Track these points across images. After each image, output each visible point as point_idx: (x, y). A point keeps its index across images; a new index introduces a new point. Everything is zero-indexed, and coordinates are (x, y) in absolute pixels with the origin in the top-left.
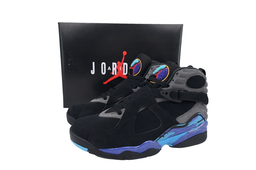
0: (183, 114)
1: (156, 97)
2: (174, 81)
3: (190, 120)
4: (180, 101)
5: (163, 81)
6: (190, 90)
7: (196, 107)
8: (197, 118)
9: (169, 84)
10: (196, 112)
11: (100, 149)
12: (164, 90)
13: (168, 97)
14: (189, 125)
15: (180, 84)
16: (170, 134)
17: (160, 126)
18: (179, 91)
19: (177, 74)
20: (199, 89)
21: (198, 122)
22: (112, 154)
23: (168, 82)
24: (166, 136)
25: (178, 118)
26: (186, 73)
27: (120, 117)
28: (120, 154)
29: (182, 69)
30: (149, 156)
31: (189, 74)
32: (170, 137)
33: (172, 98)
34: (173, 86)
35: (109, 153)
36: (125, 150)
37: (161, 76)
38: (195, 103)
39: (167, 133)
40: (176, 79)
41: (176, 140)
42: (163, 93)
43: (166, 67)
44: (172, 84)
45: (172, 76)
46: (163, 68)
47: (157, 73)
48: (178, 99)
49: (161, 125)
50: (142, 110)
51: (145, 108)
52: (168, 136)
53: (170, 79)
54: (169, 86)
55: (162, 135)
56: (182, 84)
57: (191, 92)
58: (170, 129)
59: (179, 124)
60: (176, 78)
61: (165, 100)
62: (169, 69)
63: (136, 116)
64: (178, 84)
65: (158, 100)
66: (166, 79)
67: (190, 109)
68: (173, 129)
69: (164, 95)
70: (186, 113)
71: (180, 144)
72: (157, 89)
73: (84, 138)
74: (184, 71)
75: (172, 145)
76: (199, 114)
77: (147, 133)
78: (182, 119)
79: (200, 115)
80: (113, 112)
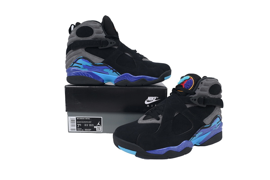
0: (207, 117)
1: (185, 103)
2: (199, 90)
3: (213, 121)
4: (205, 106)
5: (190, 90)
6: (211, 96)
7: (216, 110)
8: (217, 120)
9: (195, 92)
10: (216, 114)
11: (147, 151)
12: (192, 97)
13: (196, 103)
14: (212, 126)
15: (204, 91)
16: (200, 133)
18: (204, 97)
19: (201, 83)
20: (217, 95)
21: (217, 123)
22: (157, 154)
23: (194, 90)
24: (197, 135)
25: (204, 120)
26: (209, 82)
27: (159, 122)
28: (165, 153)
29: (205, 79)
30: (185, 154)
31: (211, 83)
32: (199, 136)
33: (199, 103)
34: (199, 93)
35: (155, 153)
36: (169, 150)
37: (188, 85)
38: (215, 107)
39: (197, 133)
40: (201, 88)
41: (203, 139)
42: (193, 100)
43: (190, 78)
44: (197, 92)
45: (197, 85)
46: (187, 79)
47: (183, 83)
48: (204, 104)
49: (193, 127)
50: (176, 114)
51: (178, 113)
52: (198, 136)
53: (195, 87)
54: (195, 93)
55: (194, 135)
56: (206, 91)
57: (212, 98)
58: (200, 129)
59: (206, 125)
60: (200, 86)
61: (193, 106)
62: (194, 80)
63: (172, 120)
64: (203, 91)
65: (188, 106)
66: (192, 88)
67: (212, 112)
68: (202, 130)
69: (193, 101)
70: (210, 116)
71: (206, 142)
72: (186, 97)
73: (132, 143)
74: (207, 80)
75: (199, 144)
77: (183, 134)
78: (207, 121)
79: (219, 117)
80: (152, 119)
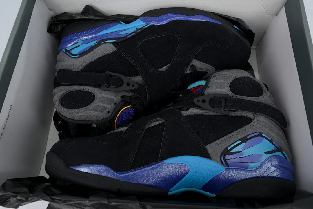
2: (114, 102)
3: (92, 48)
4: (108, 73)
6: (90, 88)
7: (80, 65)
8: (81, 51)
9: (121, 100)
10: (81, 59)
14: (95, 42)
16: (128, 32)
17: (141, 42)
19: (109, 112)
20: (72, 90)
21: (79, 46)
24: (133, 30)
27: (194, 62)
33: (121, 78)
34: (116, 96)
39: (132, 33)
44: (117, 98)
48: (110, 76)
51: (160, 70)
54: (122, 97)
55: (141, 30)
56: (102, 97)
58: (126, 37)
59: (113, 43)
63: (173, 59)
65: (138, 79)
68: (122, 36)
70: (99, 57)
74: (98, 116)
76: (77, 56)
78: (107, 49)
79: (73, 55)
